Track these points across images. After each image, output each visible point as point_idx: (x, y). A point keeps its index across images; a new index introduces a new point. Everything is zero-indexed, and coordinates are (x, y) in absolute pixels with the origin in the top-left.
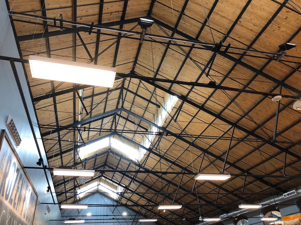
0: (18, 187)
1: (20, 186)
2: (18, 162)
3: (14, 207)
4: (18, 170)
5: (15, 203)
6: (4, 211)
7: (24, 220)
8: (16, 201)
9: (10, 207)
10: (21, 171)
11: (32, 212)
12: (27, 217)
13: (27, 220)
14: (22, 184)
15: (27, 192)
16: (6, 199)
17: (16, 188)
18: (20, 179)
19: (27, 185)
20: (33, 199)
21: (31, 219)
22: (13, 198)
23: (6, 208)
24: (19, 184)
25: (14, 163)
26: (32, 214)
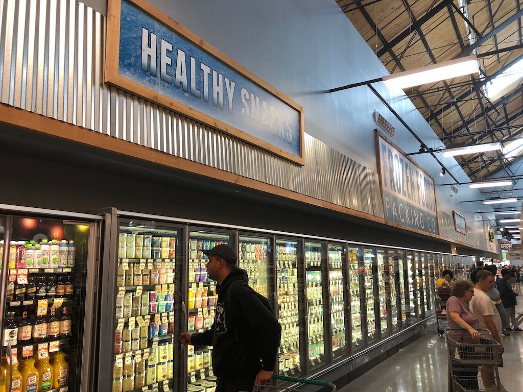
0: (407, 177)
1: (409, 175)
2: (399, 152)
3: (409, 198)
4: (401, 160)
5: (409, 195)
6: (401, 205)
7: (425, 209)
8: (410, 192)
9: (406, 199)
10: (405, 160)
11: (432, 198)
12: (427, 205)
13: (428, 208)
14: (410, 173)
15: (419, 178)
16: (399, 192)
17: (405, 179)
18: (407, 168)
19: (416, 171)
20: (429, 183)
21: (433, 206)
22: (405, 189)
23: (402, 202)
24: (406, 173)
25: (396, 155)
26: (433, 201)
